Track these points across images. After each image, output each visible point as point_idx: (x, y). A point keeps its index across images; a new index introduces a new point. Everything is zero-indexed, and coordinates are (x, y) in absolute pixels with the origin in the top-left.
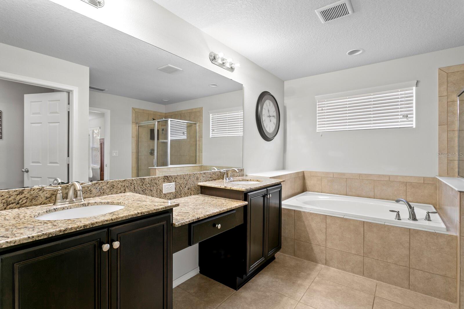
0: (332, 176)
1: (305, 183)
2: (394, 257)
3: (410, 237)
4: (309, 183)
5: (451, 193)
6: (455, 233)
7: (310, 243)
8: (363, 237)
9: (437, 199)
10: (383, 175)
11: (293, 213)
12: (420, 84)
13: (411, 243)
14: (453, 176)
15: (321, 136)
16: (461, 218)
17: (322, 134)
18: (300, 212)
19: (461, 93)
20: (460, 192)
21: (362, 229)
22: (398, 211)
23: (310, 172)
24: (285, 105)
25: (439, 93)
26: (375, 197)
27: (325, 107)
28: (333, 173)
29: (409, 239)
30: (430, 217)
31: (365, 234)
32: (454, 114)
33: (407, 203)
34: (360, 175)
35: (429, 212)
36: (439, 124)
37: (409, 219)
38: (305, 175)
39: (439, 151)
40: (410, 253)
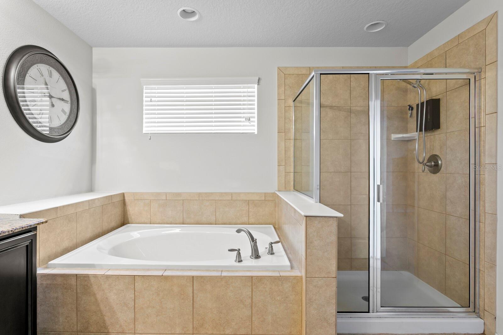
0: (164, 198)
1: (127, 210)
2: (233, 323)
3: (252, 289)
4: (132, 210)
5: (293, 215)
6: (300, 272)
7: (106, 332)
8: (192, 302)
9: (276, 217)
10: (225, 193)
11: (73, 282)
12: (261, 82)
13: (254, 297)
14: (290, 191)
15: (150, 139)
16: (307, 252)
17: (152, 136)
18: (86, 277)
19: (295, 98)
20: (306, 216)
21: (190, 289)
22: (238, 248)
23: (134, 194)
24: (93, 86)
25: (278, 95)
26: (217, 223)
27: (155, 97)
28: (166, 194)
29: (251, 292)
30: (273, 248)
31: (195, 296)
32: (290, 120)
33: (249, 235)
34: (200, 194)
35: (272, 242)
36: (278, 131)
37: (251, 257)
38: (126, 198)
39: (278, 162)
40: (252, 313)
